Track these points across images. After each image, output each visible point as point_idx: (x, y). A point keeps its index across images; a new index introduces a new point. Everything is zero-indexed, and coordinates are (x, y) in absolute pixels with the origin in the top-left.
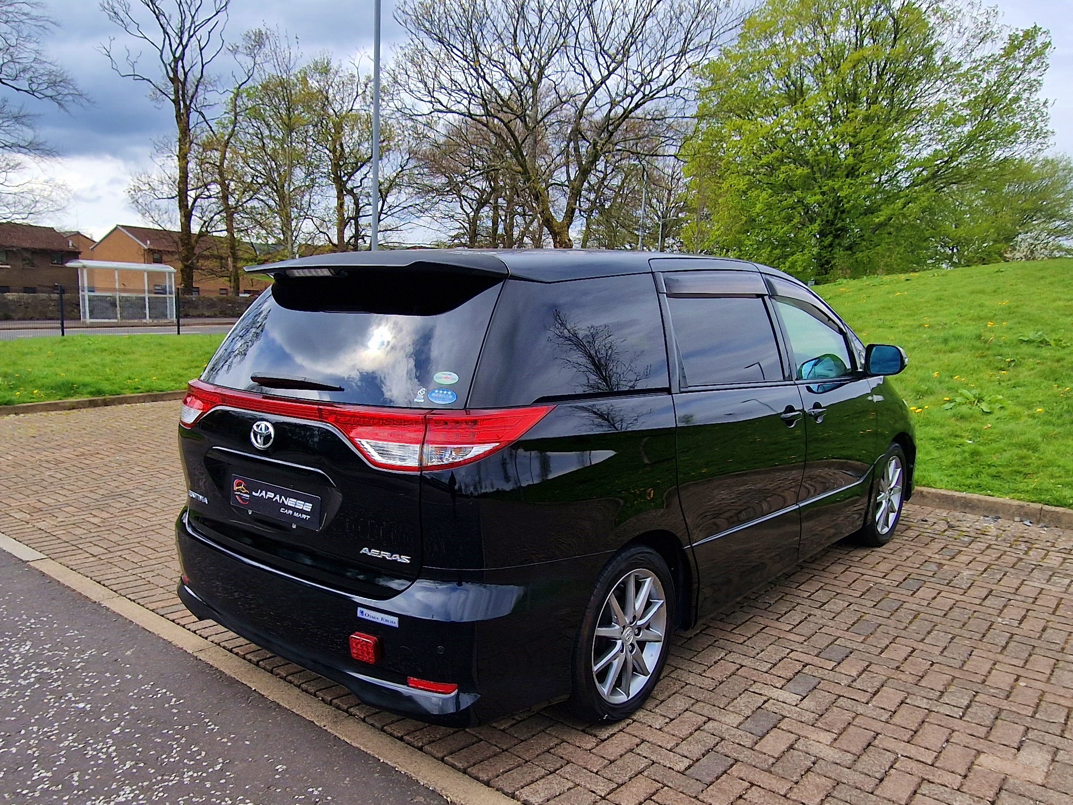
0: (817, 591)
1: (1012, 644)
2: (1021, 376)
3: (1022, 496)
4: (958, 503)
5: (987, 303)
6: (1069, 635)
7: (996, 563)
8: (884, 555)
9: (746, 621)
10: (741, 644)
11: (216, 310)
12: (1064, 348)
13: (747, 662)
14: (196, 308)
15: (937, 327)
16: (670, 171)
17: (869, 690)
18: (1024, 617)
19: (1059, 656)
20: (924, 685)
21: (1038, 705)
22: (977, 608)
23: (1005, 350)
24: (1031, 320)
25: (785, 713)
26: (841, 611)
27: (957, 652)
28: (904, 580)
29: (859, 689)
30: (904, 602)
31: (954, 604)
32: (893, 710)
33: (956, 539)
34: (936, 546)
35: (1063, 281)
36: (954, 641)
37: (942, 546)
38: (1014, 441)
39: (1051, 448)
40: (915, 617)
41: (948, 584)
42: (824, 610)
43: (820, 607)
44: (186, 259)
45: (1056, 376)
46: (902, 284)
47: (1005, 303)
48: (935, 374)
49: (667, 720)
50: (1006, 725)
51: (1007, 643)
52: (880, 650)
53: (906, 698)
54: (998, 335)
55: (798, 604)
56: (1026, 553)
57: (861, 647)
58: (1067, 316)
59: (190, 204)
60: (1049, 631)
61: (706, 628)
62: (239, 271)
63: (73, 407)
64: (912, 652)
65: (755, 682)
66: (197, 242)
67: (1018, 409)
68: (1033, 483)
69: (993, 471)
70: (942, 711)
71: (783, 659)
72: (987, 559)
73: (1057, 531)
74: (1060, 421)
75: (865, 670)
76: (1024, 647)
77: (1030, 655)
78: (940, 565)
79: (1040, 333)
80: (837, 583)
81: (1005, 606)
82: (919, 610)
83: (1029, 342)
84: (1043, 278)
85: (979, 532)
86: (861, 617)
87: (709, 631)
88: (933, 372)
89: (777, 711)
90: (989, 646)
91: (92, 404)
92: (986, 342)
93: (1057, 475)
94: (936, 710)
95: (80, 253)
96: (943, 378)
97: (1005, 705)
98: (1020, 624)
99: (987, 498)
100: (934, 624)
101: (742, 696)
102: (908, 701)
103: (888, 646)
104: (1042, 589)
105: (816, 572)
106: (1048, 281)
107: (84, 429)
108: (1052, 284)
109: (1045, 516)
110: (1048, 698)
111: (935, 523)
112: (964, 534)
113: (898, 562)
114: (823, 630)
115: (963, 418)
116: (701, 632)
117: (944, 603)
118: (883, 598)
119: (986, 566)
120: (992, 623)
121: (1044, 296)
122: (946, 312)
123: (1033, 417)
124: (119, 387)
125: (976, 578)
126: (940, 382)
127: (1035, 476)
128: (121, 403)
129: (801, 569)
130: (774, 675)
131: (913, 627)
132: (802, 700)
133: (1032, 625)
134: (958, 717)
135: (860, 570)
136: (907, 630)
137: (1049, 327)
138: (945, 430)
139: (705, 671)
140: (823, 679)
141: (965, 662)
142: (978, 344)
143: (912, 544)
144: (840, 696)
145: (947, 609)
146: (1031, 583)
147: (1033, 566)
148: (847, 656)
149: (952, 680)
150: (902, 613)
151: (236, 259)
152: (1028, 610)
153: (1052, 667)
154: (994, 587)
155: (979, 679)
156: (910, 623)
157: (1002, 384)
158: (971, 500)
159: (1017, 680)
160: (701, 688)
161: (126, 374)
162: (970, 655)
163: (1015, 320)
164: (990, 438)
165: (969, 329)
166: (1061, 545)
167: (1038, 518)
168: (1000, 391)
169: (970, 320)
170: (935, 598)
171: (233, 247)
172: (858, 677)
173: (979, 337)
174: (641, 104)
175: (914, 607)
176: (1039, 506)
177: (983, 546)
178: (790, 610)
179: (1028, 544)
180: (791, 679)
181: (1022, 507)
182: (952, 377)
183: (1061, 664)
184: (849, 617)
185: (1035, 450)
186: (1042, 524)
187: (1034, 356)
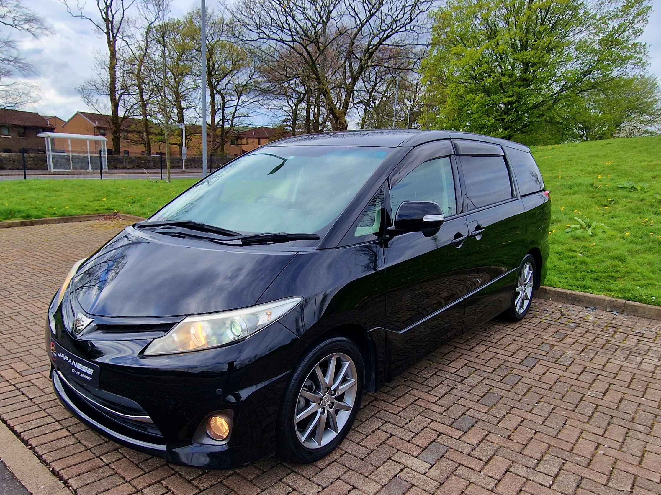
0: (462, 367)
1: (596, 414)
2: (618, 211)
3: (613, 294)
4: (570, 298)
5: (599, 163)
6: (638, 406)
7: (591, 344)
8: (514, 338)
9: (405, 394)
10: (396, 415)
11: (135, 164)
12: (646, 192)
13: (396, 432)
14: (122, 163)
15: (566, 178)
16: (416, 82)
17: (484, 459)
18: (607, 390)
19: (630, 425)
20: (526, 453)
21: (611, 472)
22: (574, 382)
23: (609, 193)
24: (626, 174)
25: (414, 482)
26: (476, 385)
27: (555, 422)
28: (525, 358)
29: (476, 458)
30: (523, 377)
31: (558, 379)
32: (499, 478)
33: (565, 325)
34: (551, 330)
35: (648, 149)
36: (554, 411)
37: (556, 330)
38: (610, 255)
39: (634, 259)
40: (529, 390)
41: (556, 361)
42: (464, 384)
43: (462, 381)
44: (115, 133)
45: (640, 210)
46: (549, 151)
47: (610, 163)
48: (562, 209)
49: (320, 489)
50: (585, 493)
51: (593, 413)
52: (498, 420)
53: (511, 466)
54: (604, 184)
55: (446, 378)
56: (613, 336)
57: (485, 417)
58: (649, 171)
59: (117, 98)
60: (624, 402)
61: (374, 400)
62: (151, 141)
63: (10, 226)
64: (522, 421)
65: (398, 450)
66: (122, 122)
67: (614, 233)
68: (621, 284)
69: (595, 275)
70: (536, 480)
71: (424, 428)
72: (585, 341)
73: (635, 319)
74: (640, 241)
75: (484, 439)
76: (605, 417)
77: (609, 425)
78: (552, 346)
79: (631, 183)
80: (477, 360)
81: (594, 381)
82: (533, 383)
83: (623, 188)
84: (635, 147)
85: (582, 319)
86: (490, 390)
87: (375, 404)
88: (561, 207)
89: (408, 480)
90: (580, 416)
91: (23, 224)
92: (596, 188)
93: (637, 279)
94: (532, 479)
95: (54, 129)
96: (567, 212)
97: (586, 473)
98: (604, 396)
99: (589, 295)
100: (541, 396)
101: (385, 464)
102: (512, 469)
103: (505, 416)
104: (622, 366)
105: (464, 352)
106: (638, 149)
107: (8, 241)
108: (640, 151)
109: (627, 308)
110: (620, 465)
111: (553, 312)
112: (572, 321)
113: (523, 344)
114: (459, 402)
115: (577, 238)
116: (369, 404)
117: (550, 378)
118: (508, 374)
119: (584, 346)
120: (584, 395)
121: (634, 159)
122: (573, 168)
123: (623, 238)
124: (43, 213)
125: (576, 356)
126: (565, 214)
127: (622, 279)
128: (43, 224)
129: (455, 349)
130: (414, 444)
131: (526, 399)
132: (431, 468)
133: (613, 397)
134: (548, 485)
135: (496, 350)
136: (521, 401)
137: (637, 179)
138: (565, 247)
139: (362, 440)
140: (450, 448)
141: (560, 431)
142: (591, 189)
143: (535, 328)
144: (460, 464)
145: (552, 383)
146: (614, 361)
147: (617, 347)
148: (473, 426)
149: (548, 448)
150: (520, 386)
151: (149, 133)
152: (610, 384)
153: (624, 435)
154: (587, 364)
155: (568, 447)
156: (525, 395)
157: (605, 215)
158: (579, 296)
159: (597, 448)
160: (355, 456)
161: (49, 205)
162: (565, 424)
163: (616, 174)
164: (594, 252)
165: (586, 180)
166: (637, 330)
167: (622, 309)
168: (603, 220)
169: (587, 173)
170: (544, 374)
171: (146, 125)
172: (477, 446)
173: (592, 185)
174: (390, 36)
175: (529, 381)
176: (624, 301)
177: (583, 330)
178: (440, 384)
179: (615, 329)
180: (426, 448)
181: (612, 301)
182: (573, 211)
183: (631, 433)
184: (480, 391)
185: (623, 261)
186: (626, 314)
187: (626, 197)
